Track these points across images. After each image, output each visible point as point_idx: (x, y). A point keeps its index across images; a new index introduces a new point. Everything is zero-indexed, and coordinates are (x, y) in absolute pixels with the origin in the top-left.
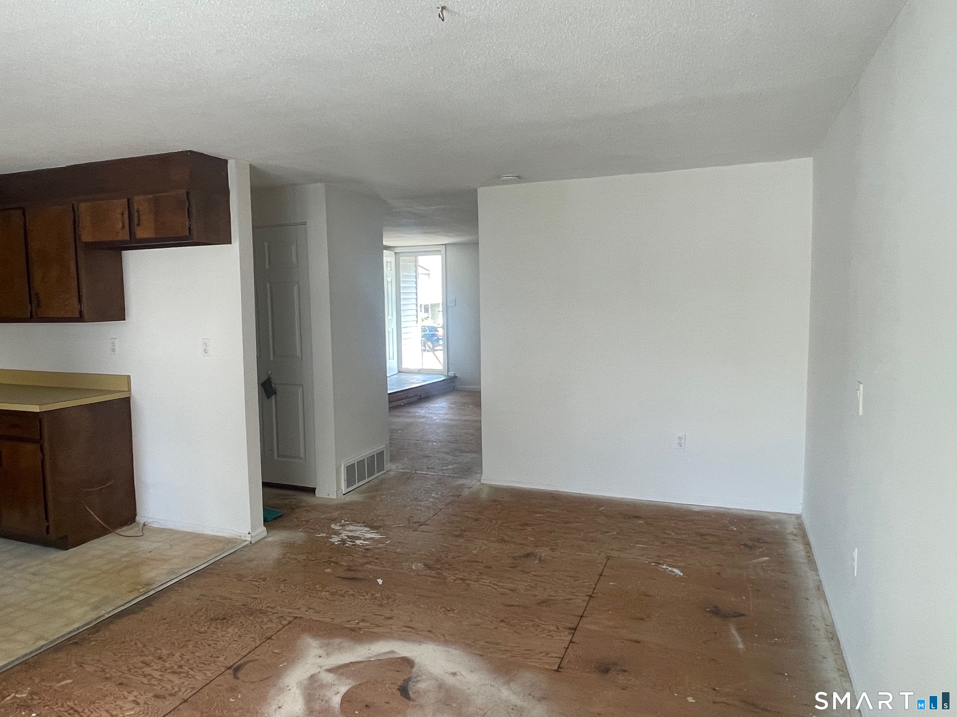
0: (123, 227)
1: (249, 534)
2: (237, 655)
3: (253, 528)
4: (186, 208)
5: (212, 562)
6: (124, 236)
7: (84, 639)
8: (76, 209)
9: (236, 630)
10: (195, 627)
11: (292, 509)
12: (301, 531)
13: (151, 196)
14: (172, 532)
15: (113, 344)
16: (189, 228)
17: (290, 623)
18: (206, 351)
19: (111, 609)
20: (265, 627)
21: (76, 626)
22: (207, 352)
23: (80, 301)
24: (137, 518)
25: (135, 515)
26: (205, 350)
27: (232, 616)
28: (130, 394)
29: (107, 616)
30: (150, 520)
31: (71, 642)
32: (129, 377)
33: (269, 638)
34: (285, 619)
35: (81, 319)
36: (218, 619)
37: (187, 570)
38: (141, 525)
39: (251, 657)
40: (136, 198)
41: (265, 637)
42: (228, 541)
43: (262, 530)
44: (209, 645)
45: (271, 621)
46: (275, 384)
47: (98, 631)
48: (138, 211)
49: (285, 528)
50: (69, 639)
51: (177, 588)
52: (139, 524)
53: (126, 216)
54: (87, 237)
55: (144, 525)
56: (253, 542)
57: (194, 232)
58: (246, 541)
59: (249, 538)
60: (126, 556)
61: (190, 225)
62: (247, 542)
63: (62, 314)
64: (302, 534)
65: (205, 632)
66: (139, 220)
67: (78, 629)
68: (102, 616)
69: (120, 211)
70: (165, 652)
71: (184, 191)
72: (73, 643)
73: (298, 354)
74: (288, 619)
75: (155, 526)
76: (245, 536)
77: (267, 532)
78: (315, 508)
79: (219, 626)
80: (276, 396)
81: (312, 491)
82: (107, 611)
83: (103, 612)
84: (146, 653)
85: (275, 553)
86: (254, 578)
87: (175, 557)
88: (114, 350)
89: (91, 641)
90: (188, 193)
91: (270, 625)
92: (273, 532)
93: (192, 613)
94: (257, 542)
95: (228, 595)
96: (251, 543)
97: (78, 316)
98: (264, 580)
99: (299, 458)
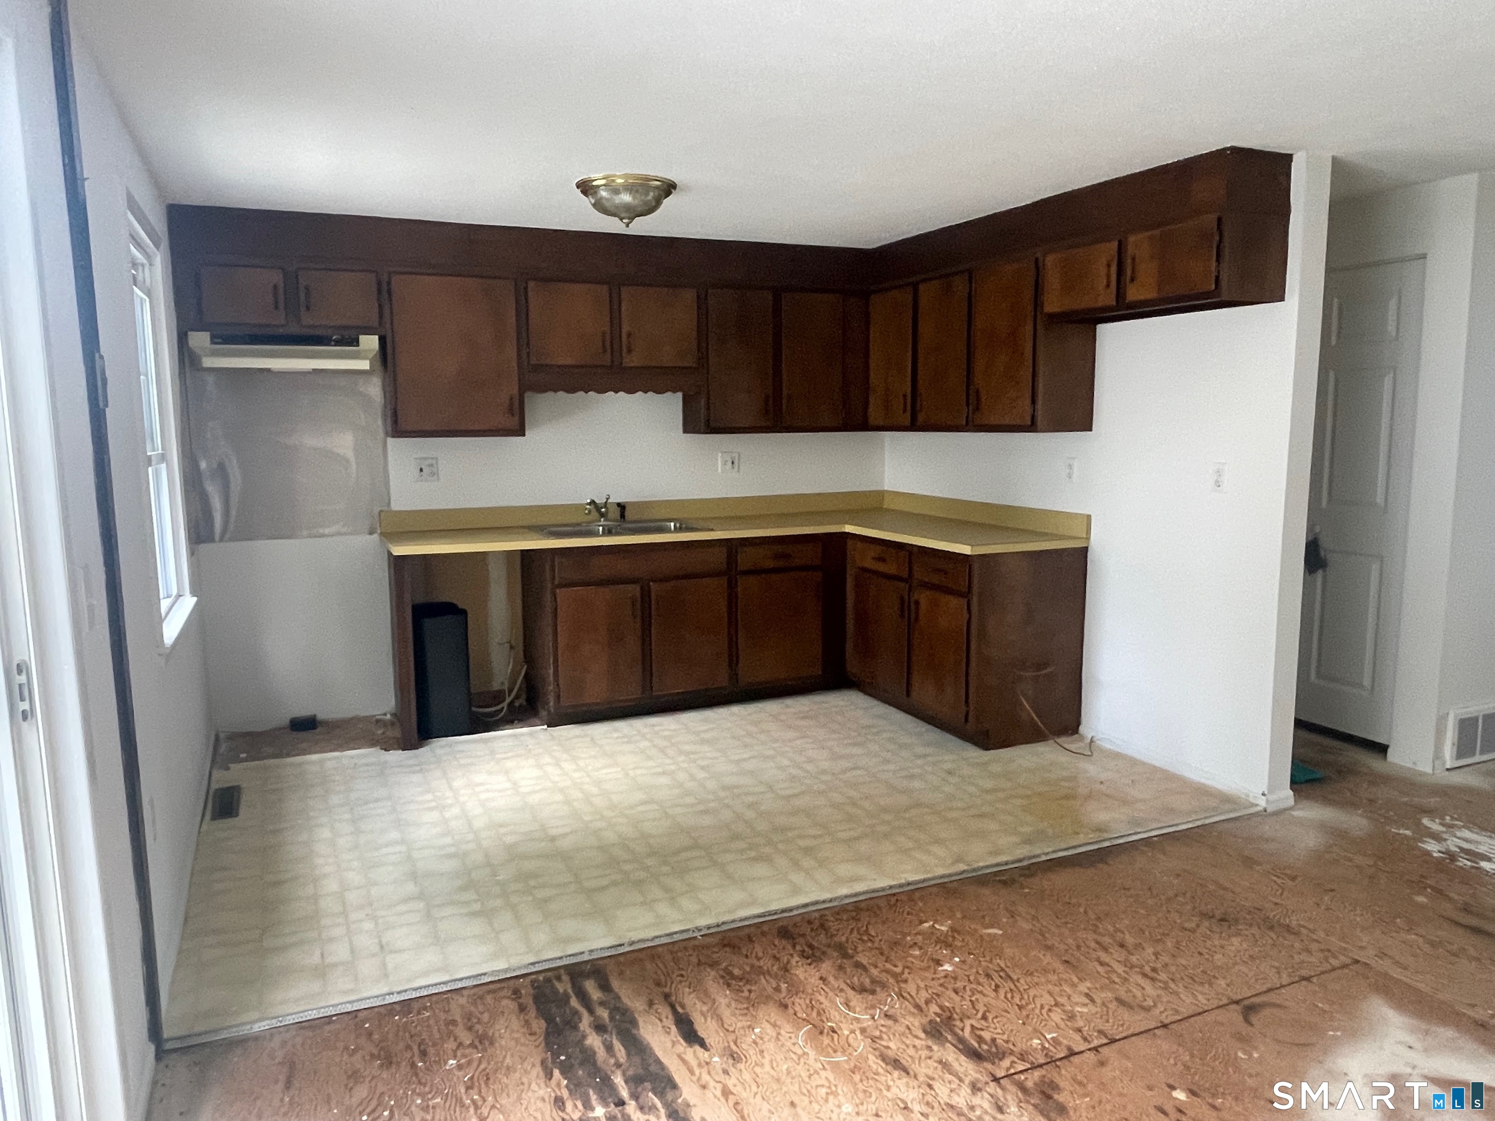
0: (1108, 286)
1: (1263, 794)
2: (1250, 987)
3: (1272, 788)
4: (1215, 246)
5: (1199, 823)
6: (1107, 299)
7: (1013, 881)
8: (1041, 264)
9: (1245, 946)
10: (1175, 916)
11: (1344, 772)
12: (1361, 816)
13: (1157, 232)
14: (1133, 762)
15: (1070, 466)
16: (1217, 278)
17: (1344, 966)
18: (1218, 484)
19: (1050, 850)
20: (1297, 959)
21: (1004, 858)
22: (1219, 486)
23: (1034, 402)
24: (1082, 729)
25: (1078, 723)
26: (1217, 481)
27: (1237, 921)
28: (1088, 543)
29: (1044, 858)
30: (1100, 736)
31: (998, 878)
32: (1089, 517)
33: (1308, 979)
34: (1335, 957)
35: (1032, 427)
36: (1213, 917)
37: (1159, 825)
38: (1089, 741)
39: (1272, 997)
40: (1132, 239)
41: (1298, 973)
42: (1227, 799)
43: (1286, 795)
44: (1200, 954)
45: (1309, 951)
46: (1325, 551)
47: (1032, 875)
48: (1133, 259)
49: (1328, 801)
50: (995, 874)
51: (1145, 849)
52: (1082, 738)
53: (1114, 269)
54: (1053, 304)
55: (1092, 741)
56: (1268, 811)
57: (1224, 283)
58: (1257, 805)
59: (1262, 803)
60: (1064, 779)
61: (1219, 272)
62: (1259, 809)
63: (1007, 421)
64: (1364, 822)
65: (1193, 931)
66: (1133, 271)
67: (1007, 863)
68: (1038, 856)
69: (1104, 261)
70: (1130, 940)
71: (1213, 218)
72: (1000, 881)
73: (1380, 499)
74: (1342, 958)
75: (1107, 746)
76: (1255, 797)
77: (1295, 801)
78: (1386, 780)
79: (1215, 928)
80: (1325, 571)
81: (1382, 749)
82: (1045, 851)
83: (1038, 852)
84: (1101, 930)
85: (1311, 840)
86: (1273, 869)
87: (1141, 801)
88: (1070, 476)
89: (1022, 887)
90: (1219, 220)
91: (1304, 956)
92: (1305, 803)
93: (1171, 893)
94: (1277, 813)
95: (1227, 884)
96: (1265, 811)
97: (1029, 423)
98: (1293, 879)
99: (1360, 686)
